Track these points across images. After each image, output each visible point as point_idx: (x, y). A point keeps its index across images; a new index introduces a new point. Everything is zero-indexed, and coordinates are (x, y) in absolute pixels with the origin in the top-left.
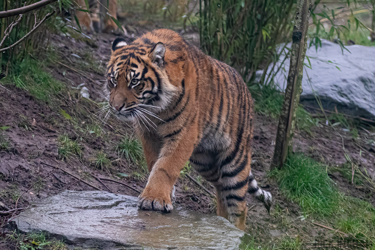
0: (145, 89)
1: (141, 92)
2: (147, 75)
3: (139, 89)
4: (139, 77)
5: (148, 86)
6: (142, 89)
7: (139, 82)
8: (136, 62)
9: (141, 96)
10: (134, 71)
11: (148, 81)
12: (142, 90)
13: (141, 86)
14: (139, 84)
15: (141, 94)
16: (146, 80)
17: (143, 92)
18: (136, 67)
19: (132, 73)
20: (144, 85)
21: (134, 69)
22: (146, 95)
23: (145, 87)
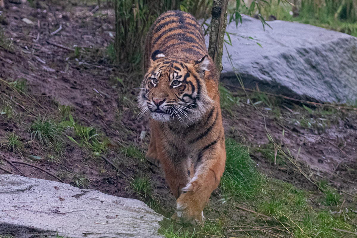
0: (186, 92)
1: (182, 93)
2: (188, 79)
3: (181, 90)
4: (181, 79)
5: (188, 90)
6: (183, 90)
7: (181, 84)
8: (180, 67)
9: (181, 97)
10: (177, 73)
11: (189, 84)
12: (183, 92)
13: (183, 88)
14: (181, 86)
15: (182, 95)
16: (187, 83)
17: (183, 94)
18: (180, 70)
19: (175, 74)
20: (185, 87)
21: (177, 71)
22: (185, 98)
23: (186, 90)
